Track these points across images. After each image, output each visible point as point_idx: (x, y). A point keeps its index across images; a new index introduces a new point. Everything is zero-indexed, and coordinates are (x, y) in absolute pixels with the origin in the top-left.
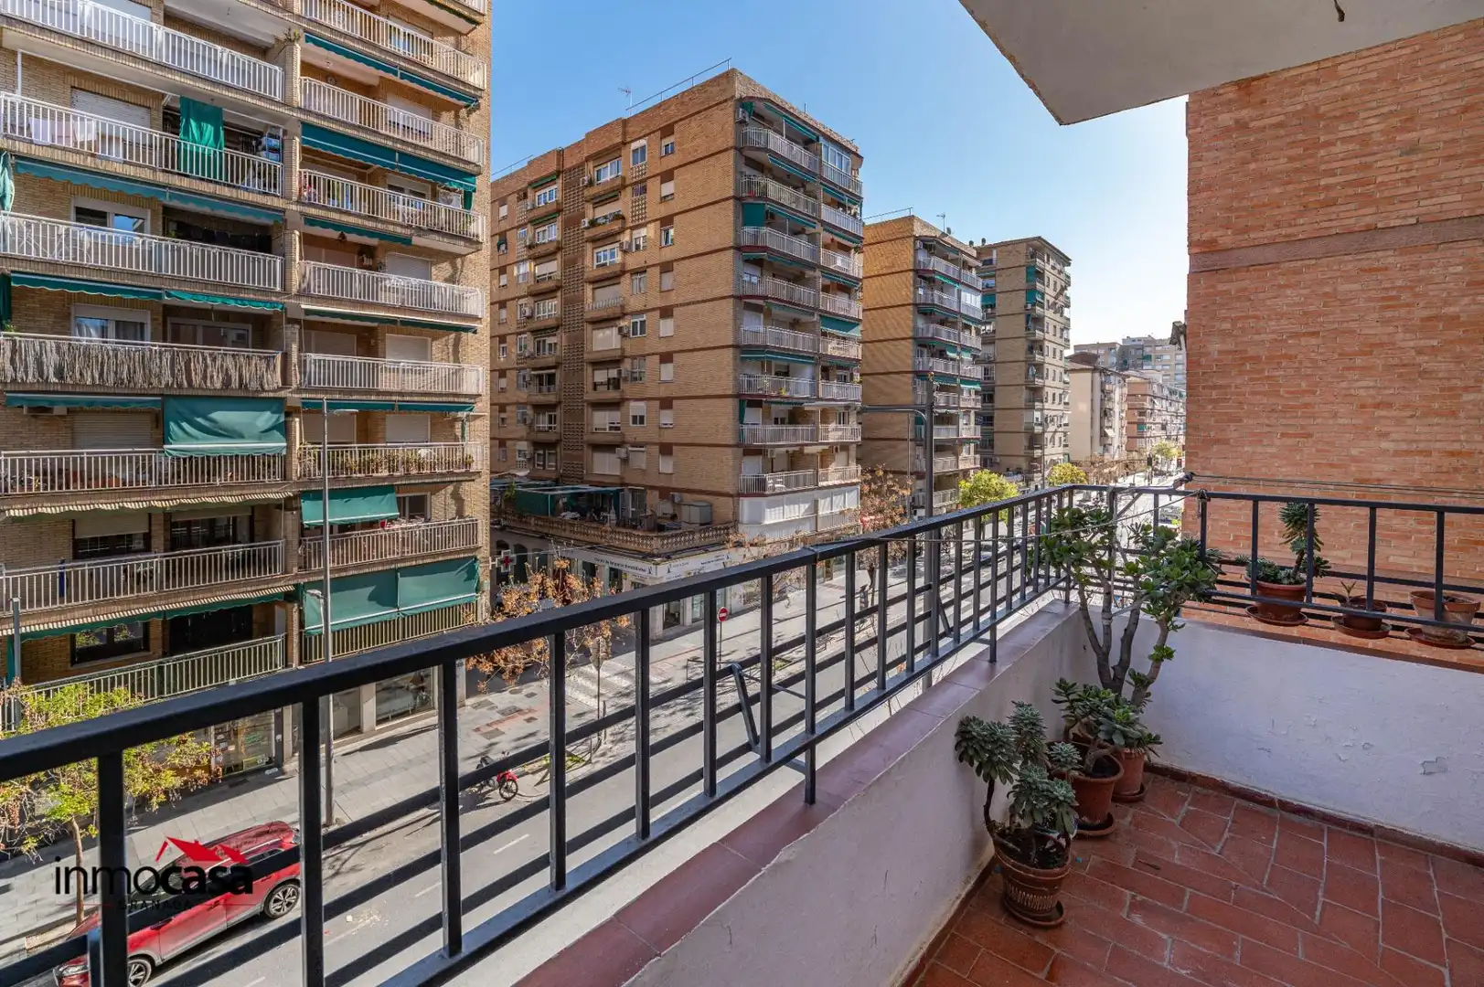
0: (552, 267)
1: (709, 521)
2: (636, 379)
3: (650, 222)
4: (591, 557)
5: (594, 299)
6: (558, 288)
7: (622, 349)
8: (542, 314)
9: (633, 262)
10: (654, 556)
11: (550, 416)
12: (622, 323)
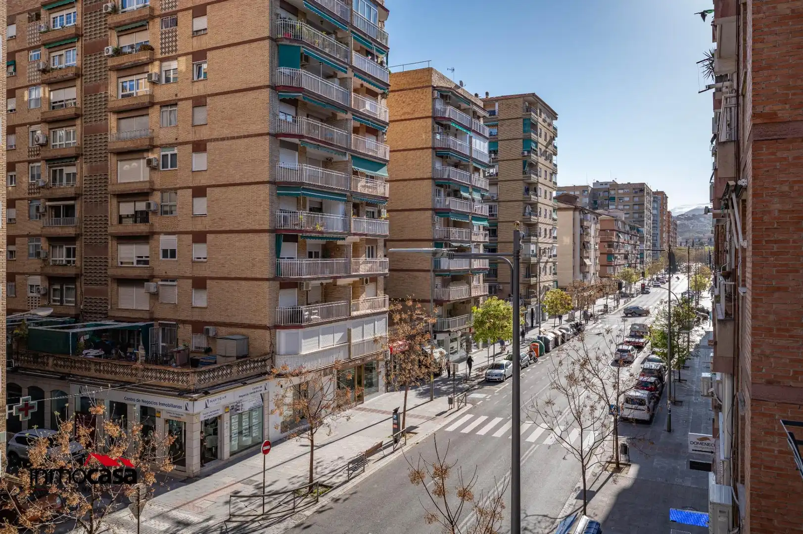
0: (70, 94)
1: (245, 353)
2: (166, 213)
3: (180, 56)
4: (120, 396)
5: (118, 129)
6: (77, 116)
7: (151, 182)
8: (58, 143)
9: (163, 93)
10: (189, 392)
11: (68, 250)
12: (151, 156)
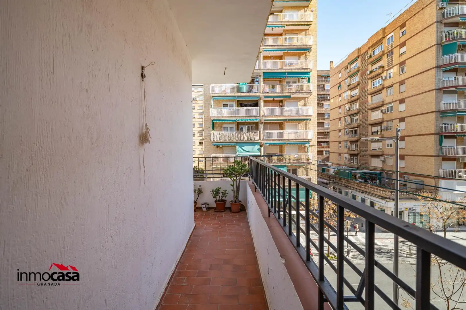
0: (356, 92)
1: (421, 188)
2: (388, 129)
3: (394, 66)
4: (363, 196)
5: (372, 100)
6: (358, 99)
7: (383, 118)
8: (353, 109)
9: (387, 83)
10: (386, 198)
11: (356, 145)
12: (382, 108)
